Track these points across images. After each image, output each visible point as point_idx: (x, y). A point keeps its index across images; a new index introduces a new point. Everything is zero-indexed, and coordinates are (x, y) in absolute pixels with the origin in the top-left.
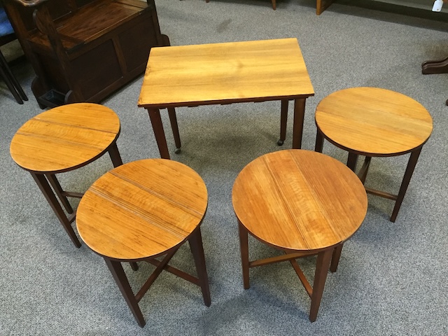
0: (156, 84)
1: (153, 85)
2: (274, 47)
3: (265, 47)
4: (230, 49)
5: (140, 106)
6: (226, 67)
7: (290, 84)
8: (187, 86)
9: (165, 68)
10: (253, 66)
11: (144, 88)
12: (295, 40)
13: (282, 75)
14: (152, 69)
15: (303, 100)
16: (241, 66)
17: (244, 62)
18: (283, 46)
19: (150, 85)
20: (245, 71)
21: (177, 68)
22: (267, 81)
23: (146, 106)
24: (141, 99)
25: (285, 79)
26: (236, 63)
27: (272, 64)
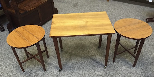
0: (56, 28)
1: (55, 29)
2: (98, 15)
3: (95, 15)
4: (82, 15)
5: (50, 37)
6: (81, 22)
7: (106, 29)
8: (68, 29)
9: (59, 22)
10: (92, 22)
11: (51, 30)
12: (105, 12)
13: (102, 25)
14: (54, 22)
15: (111, 35)
16: (87, 22)
18: (101, 15)
19: (54, 29)
20: (88, 24)
21: (63, 22)
22: (97, 28)
23: (52, 37)
24: (50, 34)
25: (104, 27)
26: (85, 21)
27: (98, 21)
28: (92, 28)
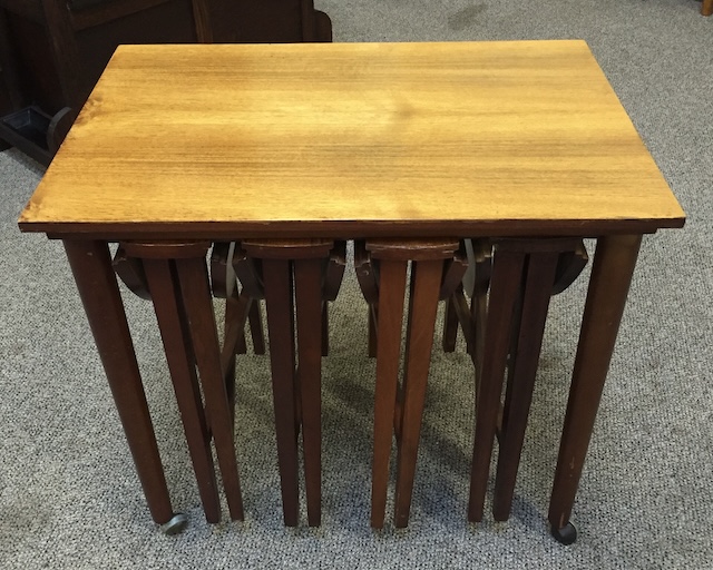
17: (418, 100)
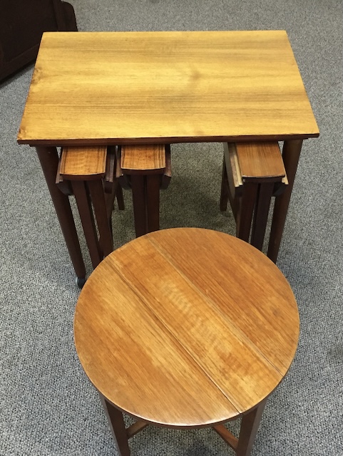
1: (45, 102)
2: (249, 44)
3: (235, 45)
4: (177, 43)
5: (21, 142)
6: (171, 77)
7: (278, 114)
8: (105, 107)
9: (67, 72)
10: (217, 77)
11: (30, 108)
12: (282, 33)
13: (265, 96)
14: (45, 72)
15: (298, 142)
16: (196, 76)
17: (203, 69)
18: (263, 44)
19: (40, 102)
21: (87, 74)
23: (32, 143)
24: (24, 129)
25: (271, 105)
26: (188, 71)
27: (247, 76)
28: (216, 106)
